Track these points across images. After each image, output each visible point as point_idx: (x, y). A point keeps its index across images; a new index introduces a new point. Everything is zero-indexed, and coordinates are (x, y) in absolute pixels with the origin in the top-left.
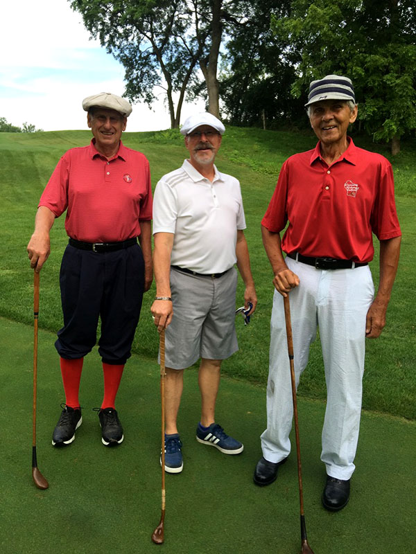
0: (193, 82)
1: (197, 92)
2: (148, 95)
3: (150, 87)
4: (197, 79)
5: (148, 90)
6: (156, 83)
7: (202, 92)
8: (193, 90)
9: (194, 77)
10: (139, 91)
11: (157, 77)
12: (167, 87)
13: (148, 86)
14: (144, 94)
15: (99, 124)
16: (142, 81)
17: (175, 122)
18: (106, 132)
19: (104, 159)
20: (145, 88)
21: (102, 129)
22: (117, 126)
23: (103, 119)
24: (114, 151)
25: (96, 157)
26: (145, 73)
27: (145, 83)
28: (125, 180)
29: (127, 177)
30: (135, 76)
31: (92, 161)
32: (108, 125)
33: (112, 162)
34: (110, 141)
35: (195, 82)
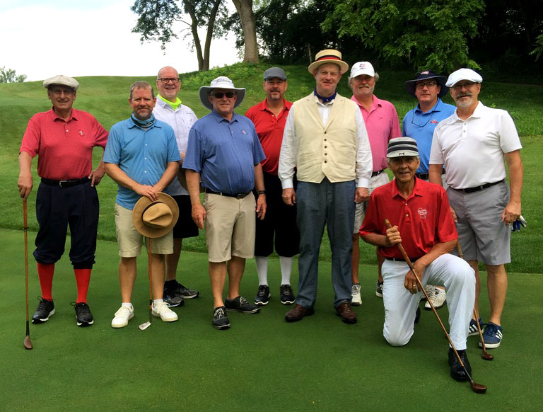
0: (220, 14)
1: (227, 26)
2: (166, 32)
3: (170, 23)
4: (226, 10)
5: (165, 25)
6: (175, 16)
7: (234, 25)
8: (222, 23)
9: (222, 7)
10: (154, 27)
11: (176, 10)
12: (191, 22)
13: (166, 21)
14: (161, 31)
15: (56, 96)
16: (158, 16)
17: (204, 62)
18: (62, 101)
19: (63, 121)
20: (162, 24)
21: (59, 99)
22: (69, 96)
23: (59, 92)
24: (69, 114)
25: (57, 120)
26: (162, 5)
27: (162, 17)
28: (80, 134)
29: (81, 132)
30: (149, 10)
31: (54, 123)
32: (63, 96)
33: (69, 122)
34: (65, 106)
35: (224, 14)
